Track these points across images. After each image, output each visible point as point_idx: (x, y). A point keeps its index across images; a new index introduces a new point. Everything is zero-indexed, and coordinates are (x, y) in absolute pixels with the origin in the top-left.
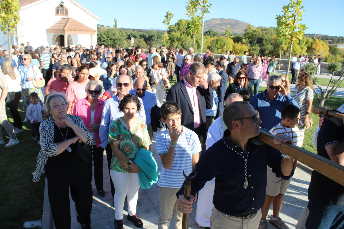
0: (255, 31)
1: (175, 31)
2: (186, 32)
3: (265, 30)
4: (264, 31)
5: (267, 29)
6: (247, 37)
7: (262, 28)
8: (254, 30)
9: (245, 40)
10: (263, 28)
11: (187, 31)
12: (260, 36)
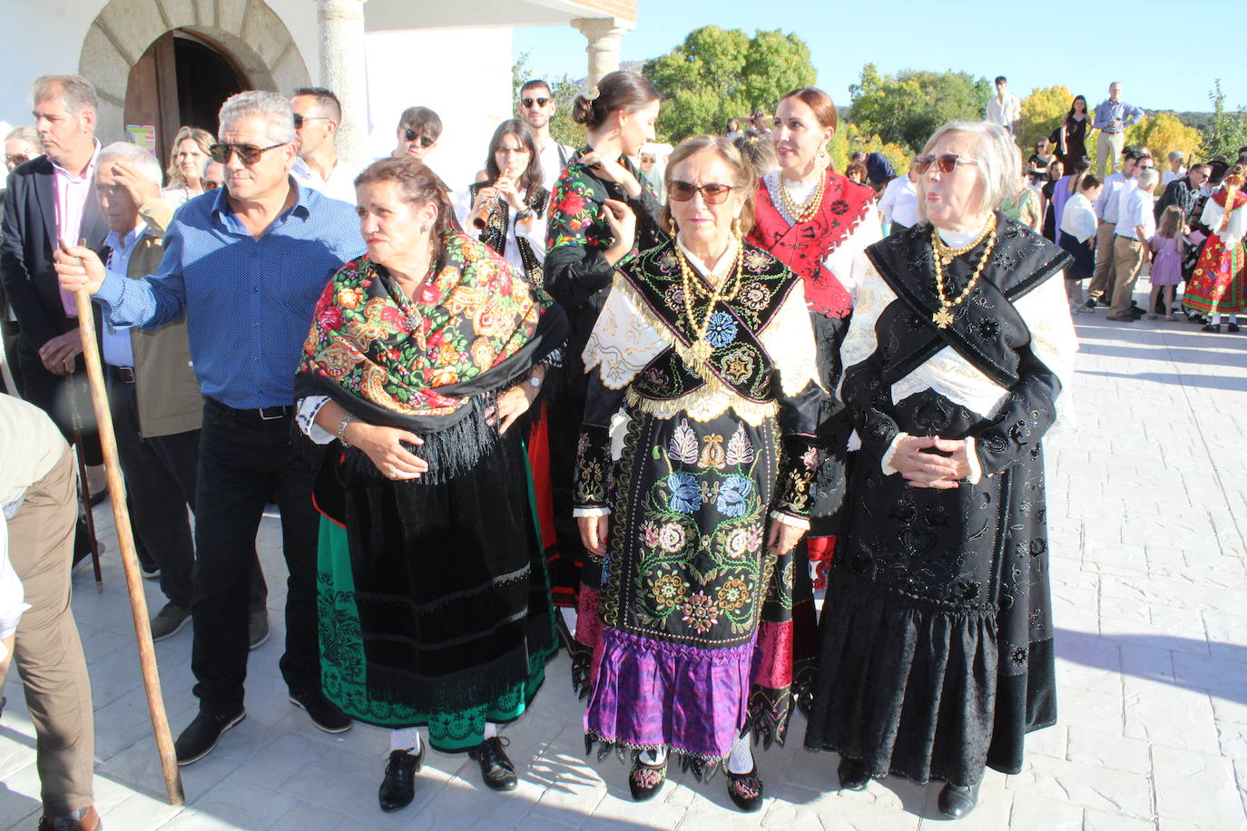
0: (900, 92)
1: (690, 86)
2: (744, 88)
3: (934, 84)
4: (930, 89)
5: (943, 80)
6: (864, 118)
7: (920, 75)
8: (895, 86)
9: (858, 126)
10: (925, 78)
11: (749, 85)
12: (919, 110)
